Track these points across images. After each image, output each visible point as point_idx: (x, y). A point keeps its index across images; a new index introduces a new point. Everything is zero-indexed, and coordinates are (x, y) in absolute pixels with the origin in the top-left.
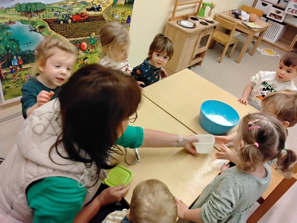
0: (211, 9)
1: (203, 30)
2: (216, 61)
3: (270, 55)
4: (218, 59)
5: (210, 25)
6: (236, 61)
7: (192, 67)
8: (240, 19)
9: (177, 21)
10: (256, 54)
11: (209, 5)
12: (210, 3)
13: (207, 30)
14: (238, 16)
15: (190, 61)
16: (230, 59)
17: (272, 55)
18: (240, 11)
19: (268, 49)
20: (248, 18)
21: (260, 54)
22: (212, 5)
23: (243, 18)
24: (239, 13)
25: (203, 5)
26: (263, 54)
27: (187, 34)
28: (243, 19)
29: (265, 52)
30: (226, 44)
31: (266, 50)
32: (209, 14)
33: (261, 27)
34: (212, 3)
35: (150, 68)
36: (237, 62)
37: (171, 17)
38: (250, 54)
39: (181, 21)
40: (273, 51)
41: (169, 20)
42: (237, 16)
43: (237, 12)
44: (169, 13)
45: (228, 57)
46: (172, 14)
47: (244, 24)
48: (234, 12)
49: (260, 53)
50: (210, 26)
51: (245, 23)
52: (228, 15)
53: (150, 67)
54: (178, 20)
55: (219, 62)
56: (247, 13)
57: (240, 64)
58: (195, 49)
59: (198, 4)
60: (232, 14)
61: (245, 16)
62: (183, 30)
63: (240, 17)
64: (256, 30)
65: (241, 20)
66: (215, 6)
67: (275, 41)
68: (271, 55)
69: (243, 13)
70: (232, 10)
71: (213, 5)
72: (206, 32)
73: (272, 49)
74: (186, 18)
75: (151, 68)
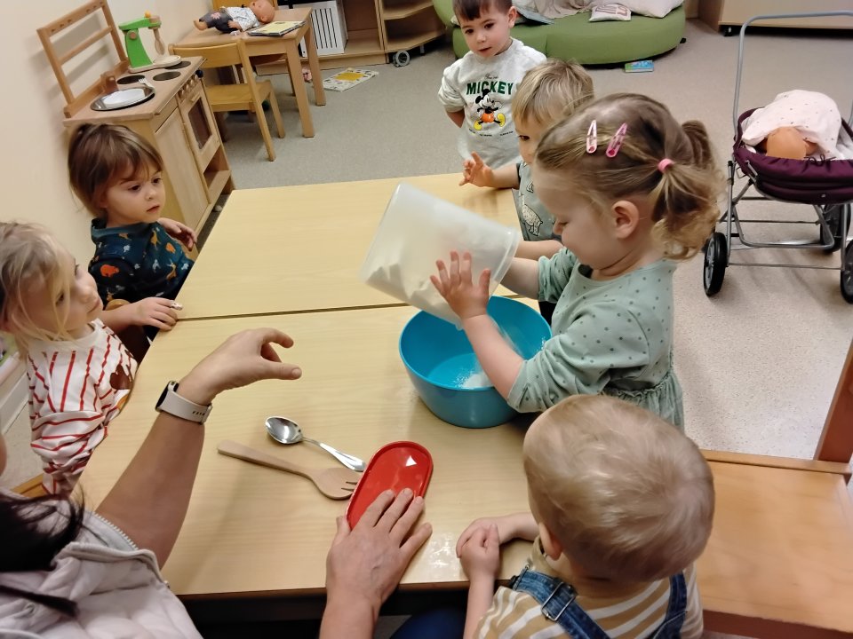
0: (155, 31)
1: (180, 93)
2: (261, 160)
3: (356, 82)
4: (263, 152)
5: (184, 72)
6: (303, 136)
7: (219, 208)
8: (235, 29)
9: (90, 104)
10: (328, 96)
11: (141, 24)
12: (142, 17)
13: (187, 86)
14: (227, 24)
15: (206, 192)
16: (285, 139)
17: (362, 80)
18: (223, 12)
19: (342, 73)
20: (253, 18)
21: (337, 91)
22: (151, 20)
23: (244, 24)
24: (224, 16)
25: (125, 31)
26: (340, 88)
27: (147, 120)
28: (244, 28)
29: (343, 81)
30: (251, 104)
31: (341, 77)
32: (160, 48)
33: (299, 23)
34: (147, 16)
35: (126, 238)
36: (307, 135)
37: (65, 103)
38: (316, 104)
39: (100, 101)
40: (355, 71)
41: (68, 115)
42: (224, 26)
43: (217, 16)
44: (51, 95)
45: (279, 137)
46: (62, 95)
47: (257, 35)
48: (209, 20)
49: (334, 90)
50: (187, 76)
51: (254, 31)
52: (200, 35)
53: (124, 235)
54: (92, 102)
55: (270, 159)
56: (243, 7)
57: (317, 135)
58: (194, 154)
59: (109, 37)
60: (209, 27)
61: (242, 17)
62: (131, 116)
63: (232, 24)
64: (294, 33)
65: (241, 30)
66: (159, 18)
67: (342, 48)
68: (359, 82)
69: (233, 12)
70: (200, 20)
71: (152, 17)
72: (190, 95)
73: (350, 69)
74: (108, 86)
75: (129, 236)
